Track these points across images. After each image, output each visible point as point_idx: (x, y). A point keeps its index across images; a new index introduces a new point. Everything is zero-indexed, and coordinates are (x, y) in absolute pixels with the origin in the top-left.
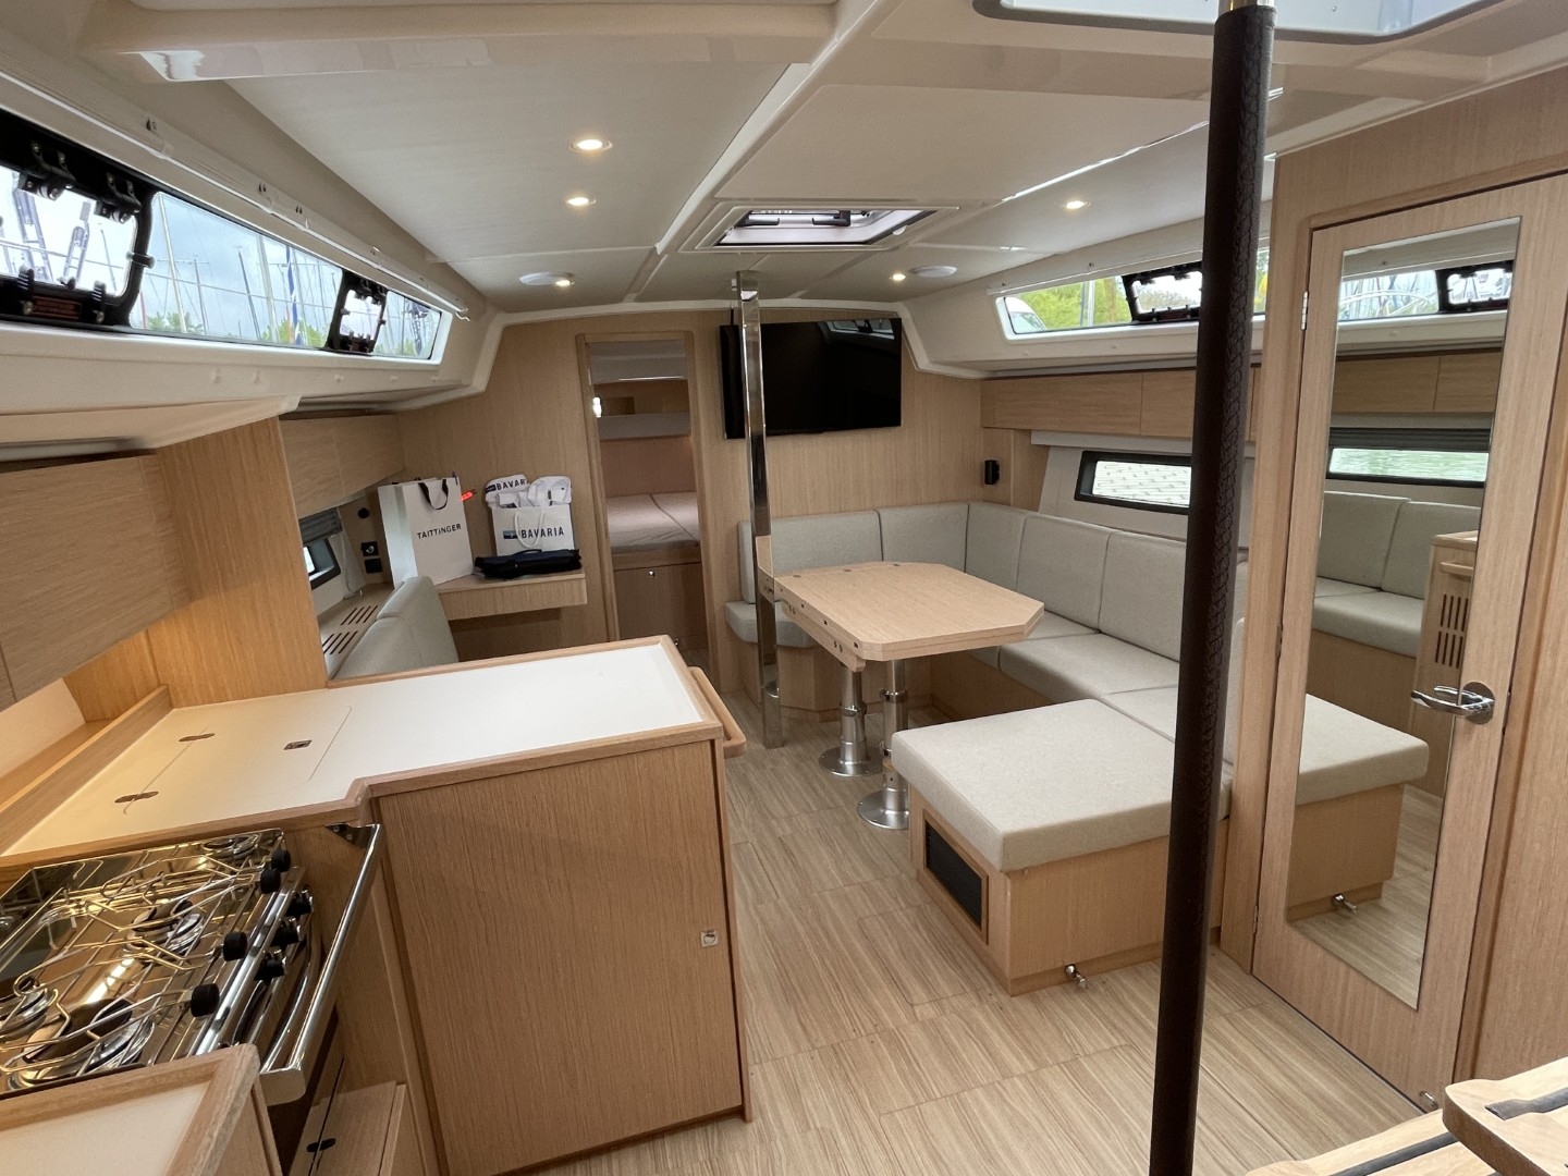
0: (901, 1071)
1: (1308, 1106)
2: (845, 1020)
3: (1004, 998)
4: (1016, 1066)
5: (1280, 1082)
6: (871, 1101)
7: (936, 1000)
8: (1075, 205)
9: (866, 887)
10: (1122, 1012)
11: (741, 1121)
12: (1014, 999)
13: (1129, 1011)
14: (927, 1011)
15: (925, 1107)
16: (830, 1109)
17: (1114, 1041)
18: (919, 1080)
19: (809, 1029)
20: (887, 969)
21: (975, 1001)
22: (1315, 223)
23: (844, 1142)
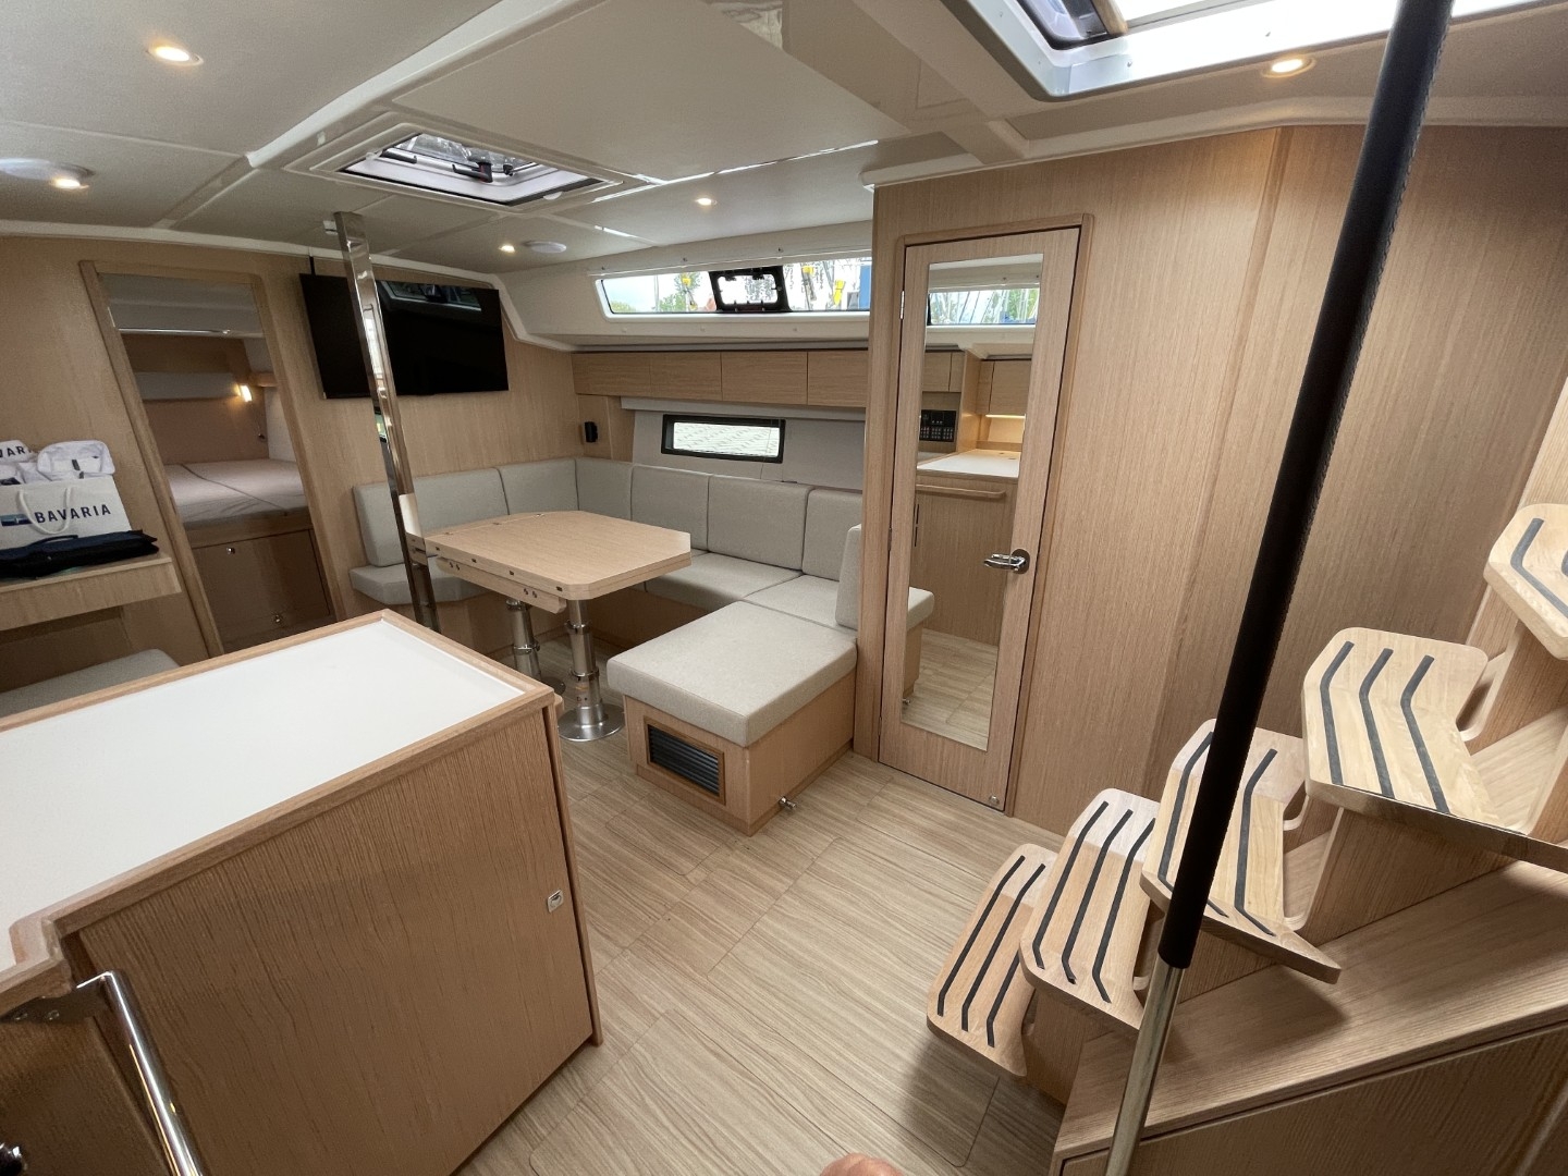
0: (705, 933)
1: (943, 830)
2: (640, 913)
3: (746, 840)
4: (781, 888)
5: (924, 823)
6: (693, 967)
7: (700, 863)
8: (705, 202)
9: (595, 795)
10: (822, 816)
11: (593, 1048)
12: (753, 838)
13: (825, 814)
14: (697, 875)
15: (736, 950)
16: (664, 991)
17: (828, 838)
18: (721, 932)
19: (611, 934)
20: (650, 856)
21: (728, 851)
22: (909, 241)
23: (691, 1014)
